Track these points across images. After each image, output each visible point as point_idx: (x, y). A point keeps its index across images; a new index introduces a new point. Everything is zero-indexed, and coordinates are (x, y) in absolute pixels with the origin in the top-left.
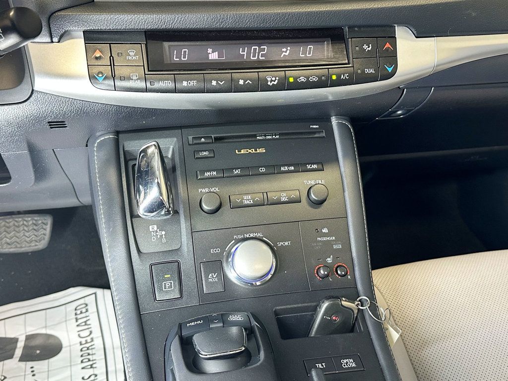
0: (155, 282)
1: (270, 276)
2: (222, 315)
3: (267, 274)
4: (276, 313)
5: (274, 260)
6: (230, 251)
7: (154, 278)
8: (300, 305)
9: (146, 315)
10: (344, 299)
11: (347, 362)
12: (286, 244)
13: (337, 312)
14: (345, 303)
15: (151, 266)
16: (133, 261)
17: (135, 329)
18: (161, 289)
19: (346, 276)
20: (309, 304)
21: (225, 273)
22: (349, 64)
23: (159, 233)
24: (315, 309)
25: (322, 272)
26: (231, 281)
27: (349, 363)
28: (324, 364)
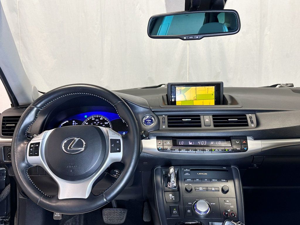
5: (209, 208)
7: (171, 209)
12: (214, 204)
14: (232, 222)
15: (170, 206)
18: (172, 213)
19: (235, 216)
22: (232, 146)
23: (172, 197)
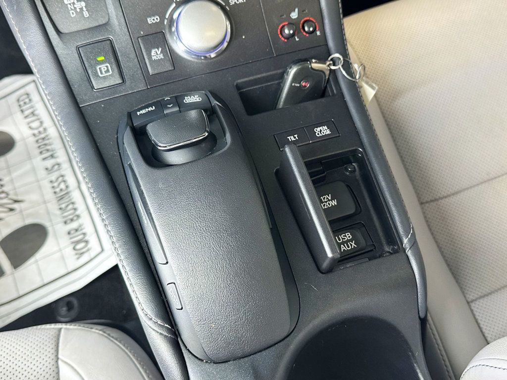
0: (87, 68)
1: (225, 44)
2: (176, 97)
3: (222, 43)
4: (238, 87)
5: (228, 23)
6: (172, 18)
7: (86, 63)
8: (264, 75)
9: (87, 107)
10: (314, 61)
11: (321, 130)
13: (307, 76)
14: (316, 65)
15: (78, 48)
16: (54, 45)
17: (77, 124)
18: (96, 75)
19: (315, 33)
20: (274, 72)
21: (171, 47)
23: (78, 5)
24: (282, 77)
25: (287, 31)
26: (180, 57)
27: (323, 131)
28: (296, 136)
